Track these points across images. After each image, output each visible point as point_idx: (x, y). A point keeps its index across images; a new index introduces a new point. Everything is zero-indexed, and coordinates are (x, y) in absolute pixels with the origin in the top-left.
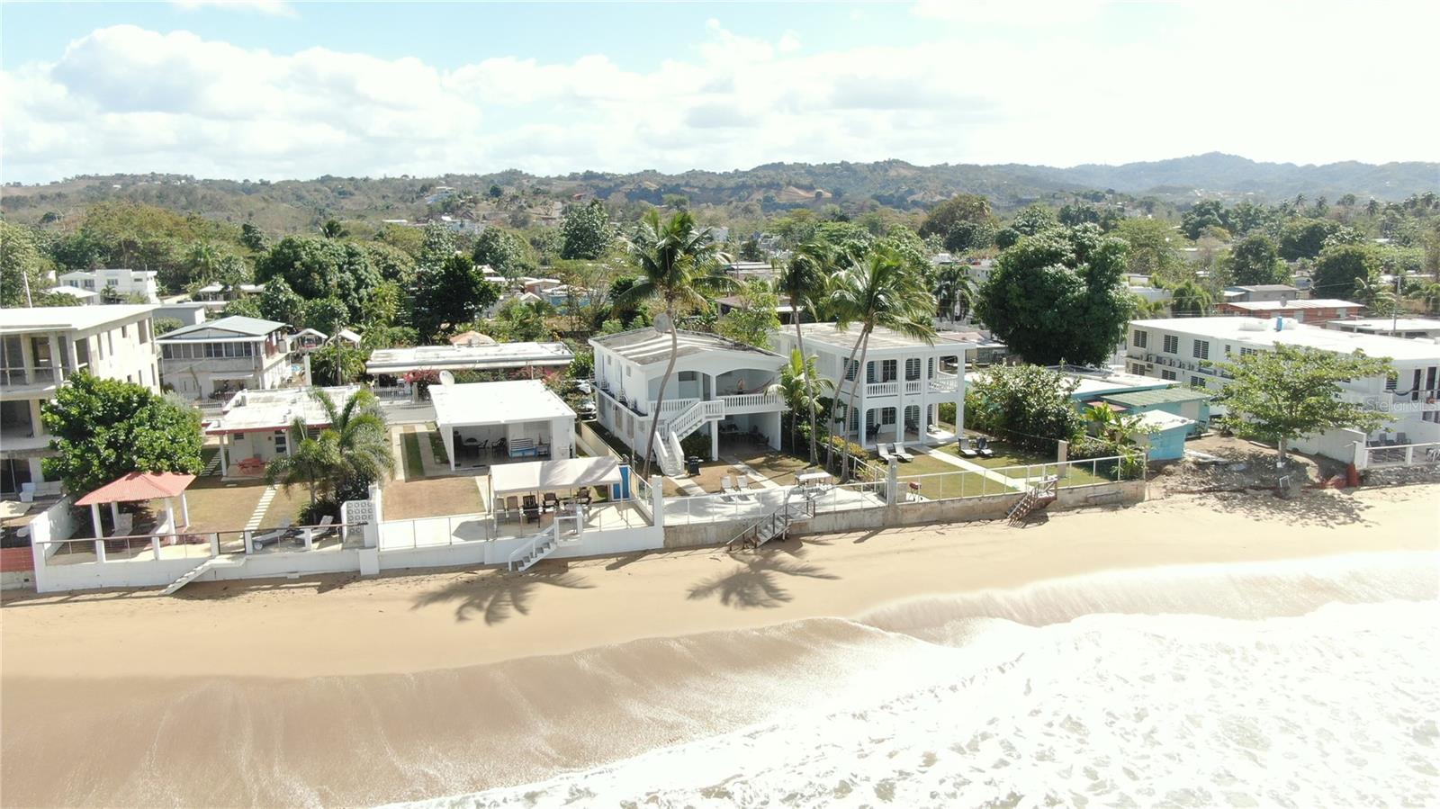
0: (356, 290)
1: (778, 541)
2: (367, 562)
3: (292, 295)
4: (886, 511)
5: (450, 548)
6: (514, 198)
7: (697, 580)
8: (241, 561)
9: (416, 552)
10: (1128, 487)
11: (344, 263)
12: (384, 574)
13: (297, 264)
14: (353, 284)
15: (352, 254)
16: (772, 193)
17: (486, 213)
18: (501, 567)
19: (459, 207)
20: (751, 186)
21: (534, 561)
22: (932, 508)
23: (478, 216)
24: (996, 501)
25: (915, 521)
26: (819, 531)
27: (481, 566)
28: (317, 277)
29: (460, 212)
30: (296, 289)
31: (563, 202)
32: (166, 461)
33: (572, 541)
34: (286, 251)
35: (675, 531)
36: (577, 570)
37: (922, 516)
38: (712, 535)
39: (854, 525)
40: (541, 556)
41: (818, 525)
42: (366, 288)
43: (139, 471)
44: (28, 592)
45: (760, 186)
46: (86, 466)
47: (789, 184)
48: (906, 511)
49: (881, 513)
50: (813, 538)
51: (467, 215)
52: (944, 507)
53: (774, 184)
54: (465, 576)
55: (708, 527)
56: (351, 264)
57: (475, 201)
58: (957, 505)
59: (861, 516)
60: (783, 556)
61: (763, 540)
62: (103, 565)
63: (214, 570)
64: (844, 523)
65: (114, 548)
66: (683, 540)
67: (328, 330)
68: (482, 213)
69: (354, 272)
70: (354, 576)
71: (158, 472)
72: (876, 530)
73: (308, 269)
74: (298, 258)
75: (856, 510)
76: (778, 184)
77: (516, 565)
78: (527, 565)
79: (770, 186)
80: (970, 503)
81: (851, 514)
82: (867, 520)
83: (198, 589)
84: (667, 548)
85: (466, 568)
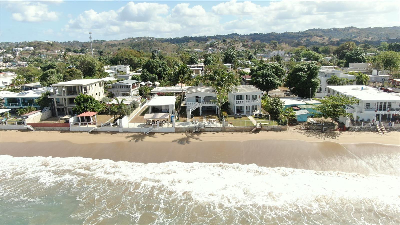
0: (163, 72)
1: (197, 132)
2: (121, 130)
3: (148, 73)
5: (135, 129)
6: (229, 42)
7: (175, 139)
8: (100, 128)
9: (129, 129)
10: (283, 127)
11: (161, 66)
12: (124, 132)
13: (151, 66)
14: (162, 71)
15: (163, 63)
16: (309, 38)
17: (221, 47)
18: (143, 133)
19: (214, 45)
20: (303, 36)
21: (149, 132)
22: (234, 128)
23: (219, 47)
24: (248, 128)
25: (229, 130)
27: (140, 132)
28: (154, 69)
29: (214, 46)
30: (149, 72)
31: (243, 43)
33: (156, 129)
34: (149, 63)
35: (177, 129)
36: (156, 135)
37: (231, 130)
38: (185, 130)
39: (215, 130)
40: (150, 131)
41: (207, 130)
42: (166, 71)
43: (87, 111)
44: (69, 131)
45: (306, 36)
46: (79, 110)
47: (315, 35)
48: (227, 128)
49: (221, 128)
50: (204, 132)
51: (216, 47)
52: (236, 128)
53: (310, 36)
54: (136, 134)
56: (163, 66)
57: (218, 43)
58: (239, 128)
60: (196, 136)
61: (194, 132)
62: (80, 126)
63: (97, 129)
64: (213, 130)
65: (82, 124)
66: (179, 130)
67: (153, 82)
68: (220, 47)
69: (163, 68)
70: (118, 132)
71: (91, 112)
72: (219, 132)
73: (153, 67)
74: (151, 65)
76: (311, 36)
77: (146, 132)
78: (148, 133)
79: (309, 36)
80: (242, 128)
81: (214, 128)
82: (218, 129)
83: (94, 132)
84: (176, 132)
85: (138, 133)
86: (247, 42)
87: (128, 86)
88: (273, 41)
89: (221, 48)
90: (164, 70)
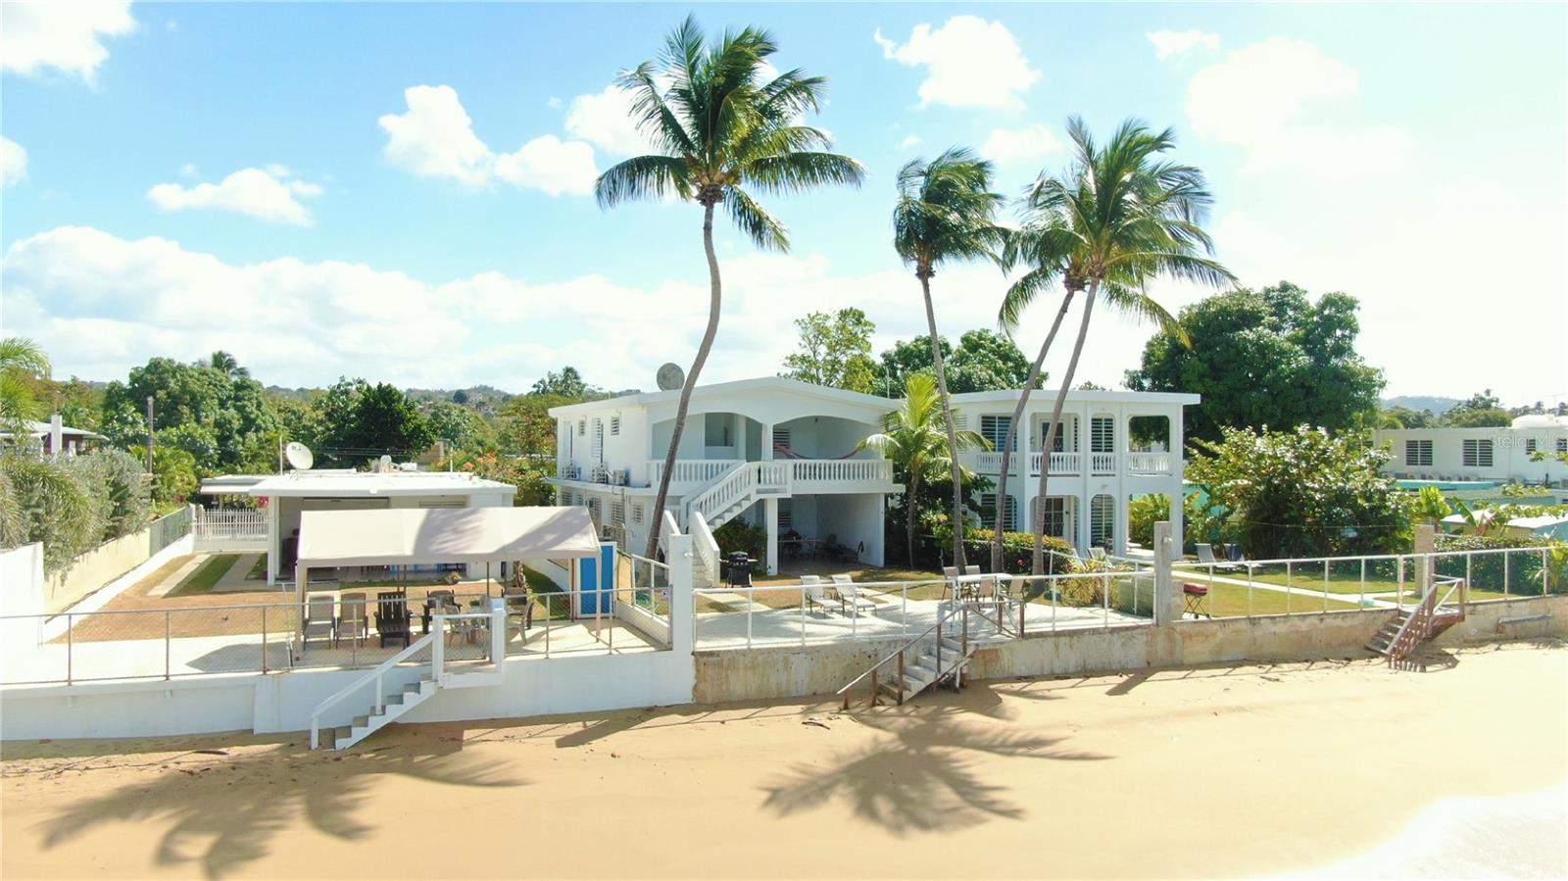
4: (1153, 636)
5: (168, 690)
7: (781, 769)
13: (161, 393)
18: (295, 740)
21: (376, 723)
22: (1238, 631)
24: (1348, 623)
25: (1206, 657)
26: (1024, 673)
27: (246, 736)
33: (474, 677)
35: (720, 664)
39: (1092, 663)
40: (394, 713)
48: (1190, 637)
49: (1144, 638)
52: (1258, 633)
54: (191, 760)
55: (793, 658)
59: (1105, 645)
64: (1072, 658)
66: (740, 683)
72: (1138, 674)
75: (1095, 631)
78: (359, 733)
80: (1305, 627)
81: (1086, 637)
82: (1119, 650)
85: (210, 742)
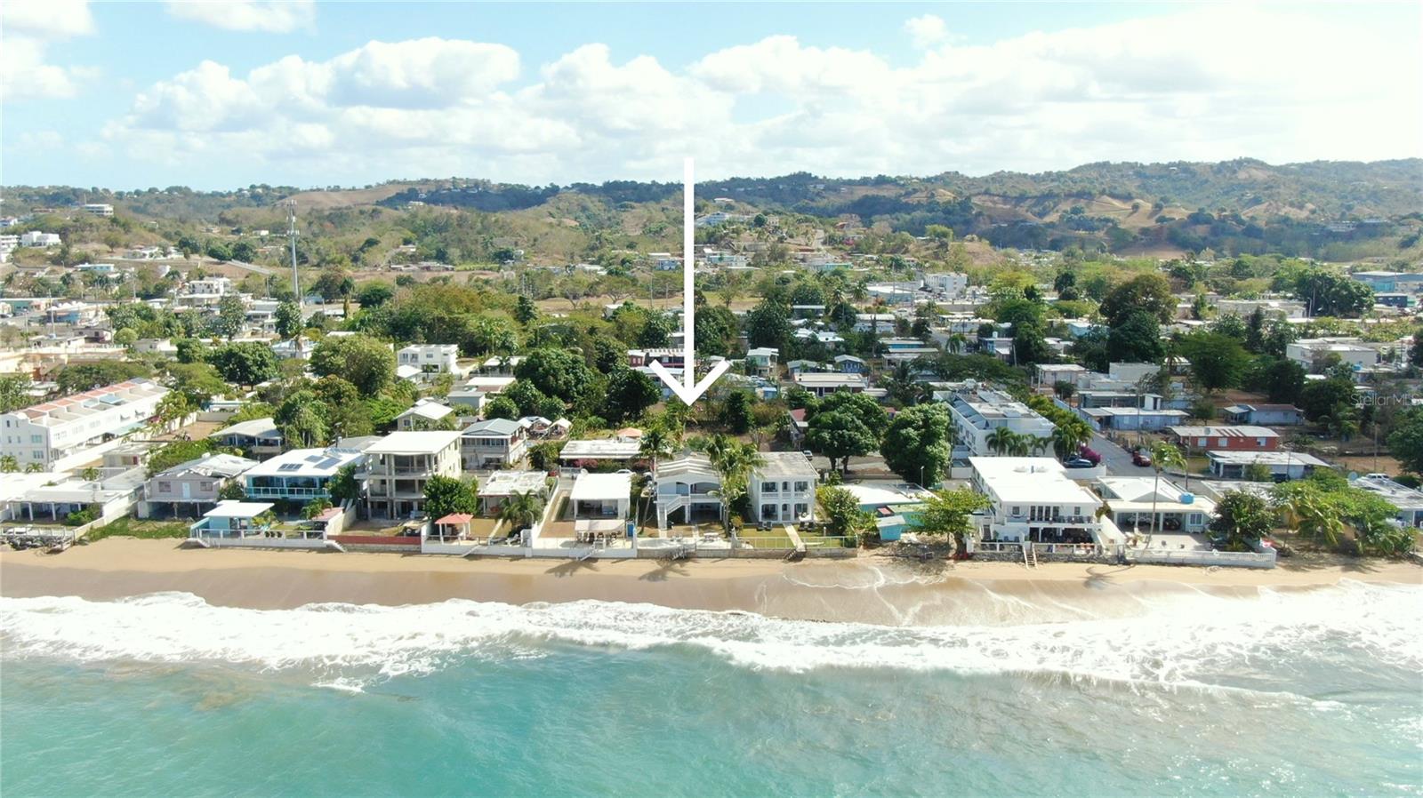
0: (576, 386)
1: (680, 559)
2: (528, 552)
3: (535, 391)
4: (731, 552)
6: (777, 228)
7: (645, 571)
8: (486, 548)
9: (545, 550)
10: (849, 551)
11: (570, 368)
12: (534, 557)
13: (541, 369)
14: (573, 383)
15: (575, 361)
16: (1082, 203)
17: (747, 244)
18: (574, 560)
19: (722, 238)
20: (1057, 195)
21: (586, 558)
22: (751, 552)
27: (568, 558)
28: (552, 378)
29: (723, 243)
30: (538, 387)
31: (826, 231)
32: (464, 509)
33: (599, 551)
34: (534, 361)
35: (641, 551)
36: (599, 564)
37: (746, 555)
38: (656, 554)
39: (715, 556)
40: (588, 557)
41: (700, 554)
42: (583, 384)
43: (455, 513)
44: (419, 552)
45: (1069, 195)
46: (437, 509)
47: (1103, 193)
49: (728, 552)
50: (694, 560)
51: (728, 246)
53: (1085, 194)
54: (560, 561)
55: (656, 552)
56: (573, 368)
57: (737, 232)
58: (762, 552)
59: (720, 553)
60: (677, 566)
61: (674, 558)
62: (442, 545)
63: (477, 550)
64: (711, 555)
65: (446, 539)
66: (644, 555)
67: (552, 419)
68: (742, 244)
69: (575, 374)
70: (523, 557)
71: (461, 513)
72: (724, 558)
73: (547, 373)
74: (541, 365)
75: (720, 550)
76: (1090, 194)
77: (580, 559)
78: (583, 559)
79: (1080, 195)
80: (769, 551)
81: (717, 551)
83: (472, 557)
84: (638, 558)
85: (563, 558)
86: (842, 226)
87: (502, 440)
88: (936, 226)
89: (745, 249)
90: (579, 381)
